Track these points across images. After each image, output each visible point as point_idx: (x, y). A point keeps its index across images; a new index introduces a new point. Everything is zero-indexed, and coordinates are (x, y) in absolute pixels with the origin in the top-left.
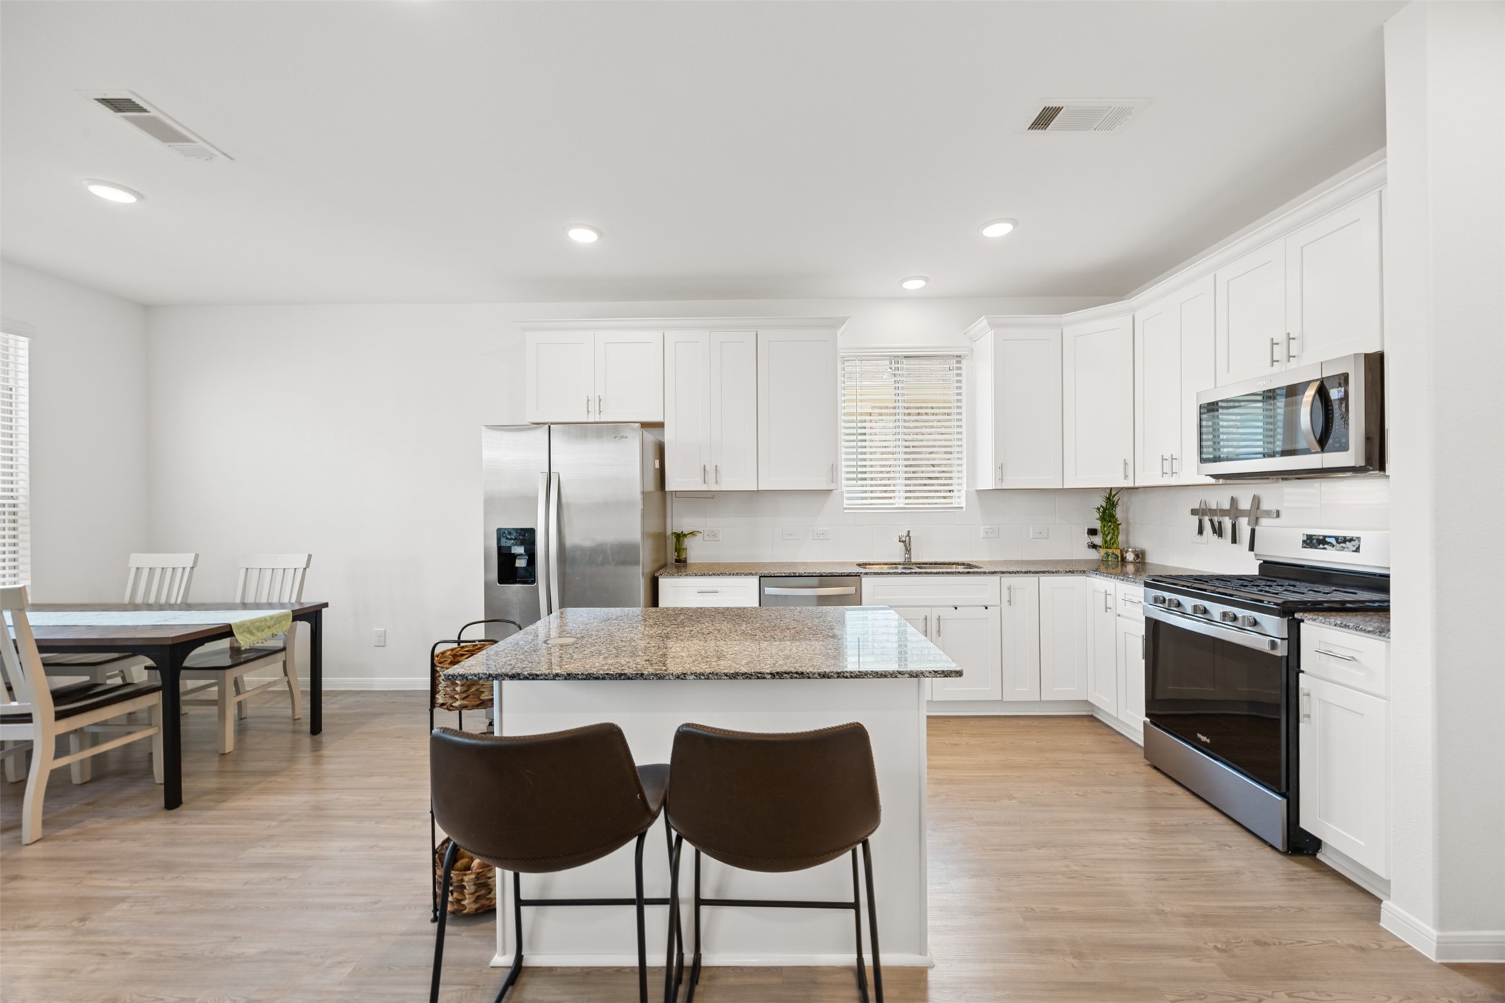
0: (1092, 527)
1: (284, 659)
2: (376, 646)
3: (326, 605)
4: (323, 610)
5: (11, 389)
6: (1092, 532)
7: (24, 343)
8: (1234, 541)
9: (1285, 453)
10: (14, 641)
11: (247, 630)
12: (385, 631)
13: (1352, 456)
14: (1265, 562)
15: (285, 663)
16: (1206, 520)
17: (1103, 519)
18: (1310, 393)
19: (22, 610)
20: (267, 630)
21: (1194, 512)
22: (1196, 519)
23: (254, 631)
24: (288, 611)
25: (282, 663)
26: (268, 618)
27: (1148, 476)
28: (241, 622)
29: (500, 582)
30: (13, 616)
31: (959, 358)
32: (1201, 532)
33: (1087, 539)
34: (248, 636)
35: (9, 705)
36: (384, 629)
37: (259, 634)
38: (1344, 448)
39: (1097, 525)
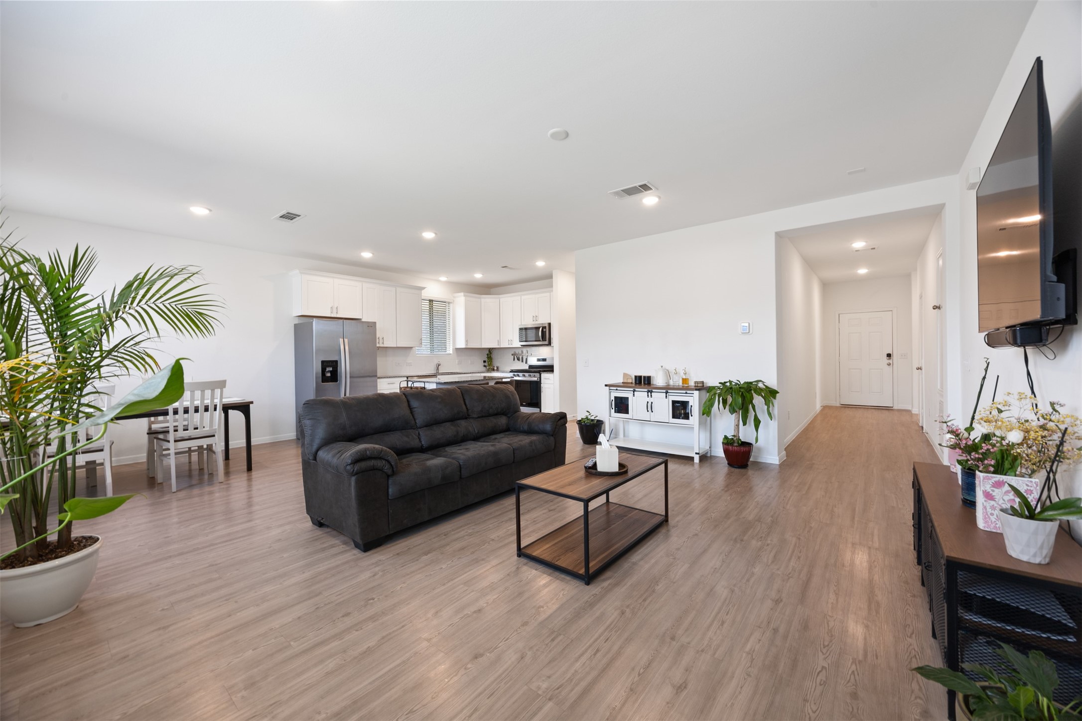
0: (484, 360)
3: (252, 403)
6: (485, 362)
8: (522, 362)
9: (536, 341)
13: (546, 343)
14: (530, 366)
16: (515, 357)
17: (488, 358)
18: (541, 329)
21: (512, 355)
22: (513, 356)
27: (504, 345)
29: (322, 382)
31: (449, 303)
32: (514, 360)
33: (483, 364)
38: (546, 341)
39: (486, 359)
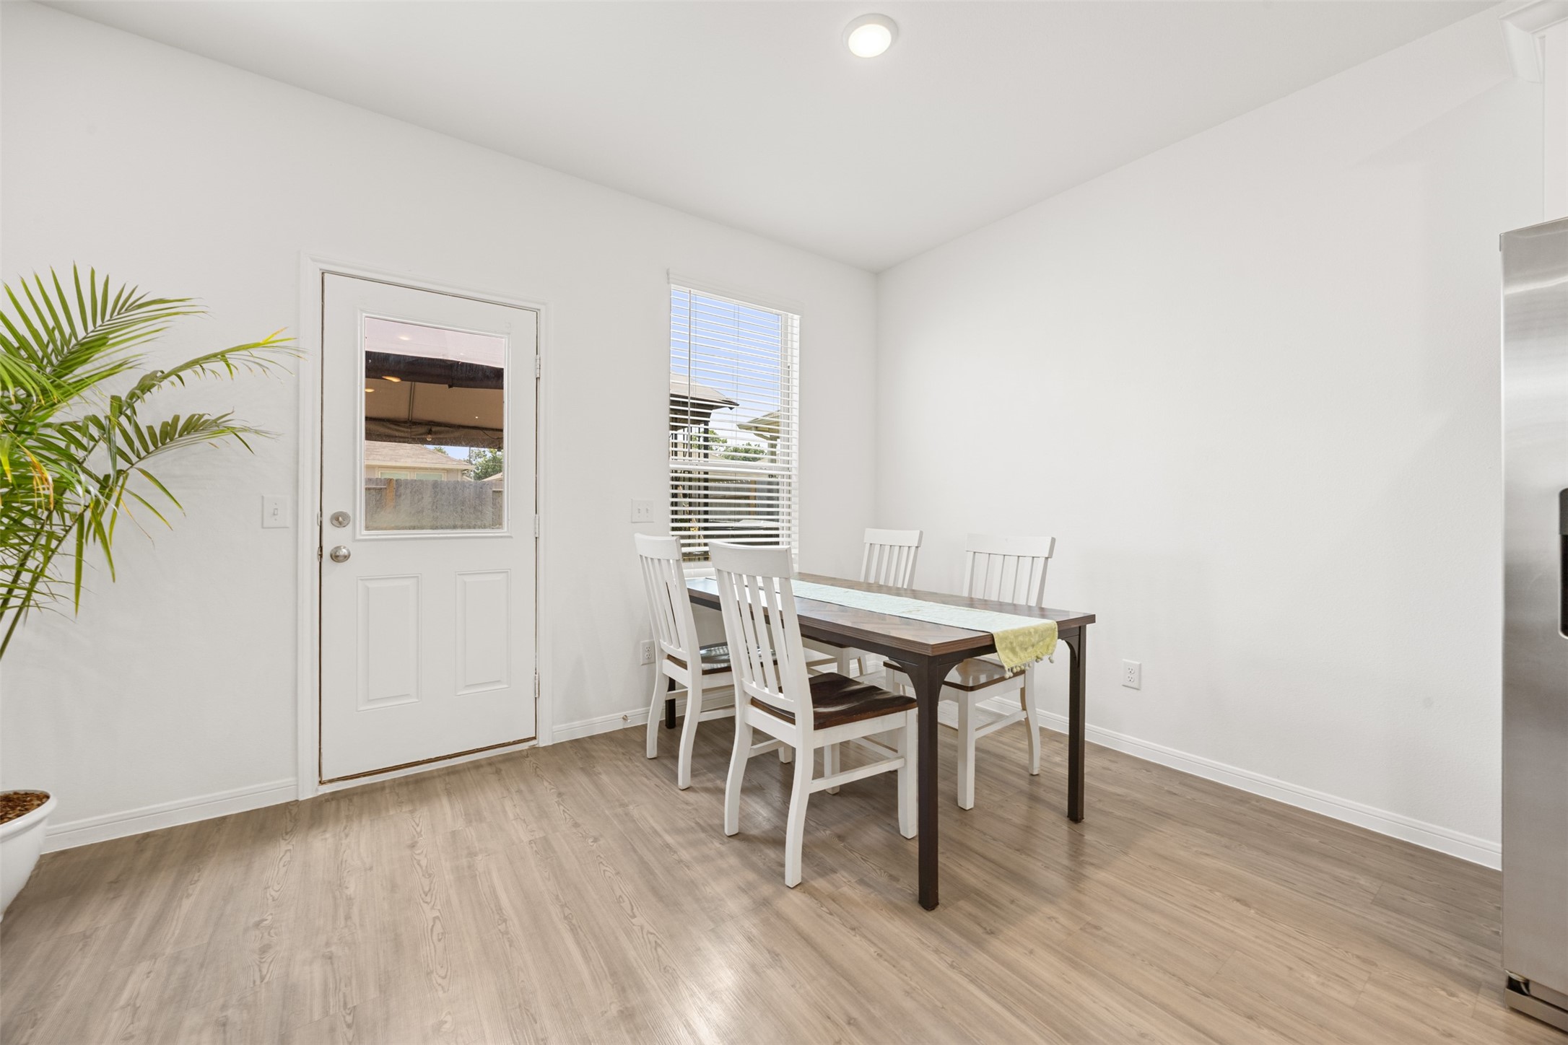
1: (1023, 686)
2: (1124, 686)
4: (1088, 626)
5: (789, 367)
7: (796, 320)
10: (781, 612)
11: (1009, 645)
12: (1140, 665)
15: (1023, 691)
19: (787, 579)
20: (1030, 649)
23: (1018, 649)
24: (1051, 623)
25: (1019, 691)
26: (1032, 630)
28: (1003, 632)
30: (781, 585)
34: (1011, 655)
35: (776, 696)
36: (1138, 663)
37: (1022, 654)
